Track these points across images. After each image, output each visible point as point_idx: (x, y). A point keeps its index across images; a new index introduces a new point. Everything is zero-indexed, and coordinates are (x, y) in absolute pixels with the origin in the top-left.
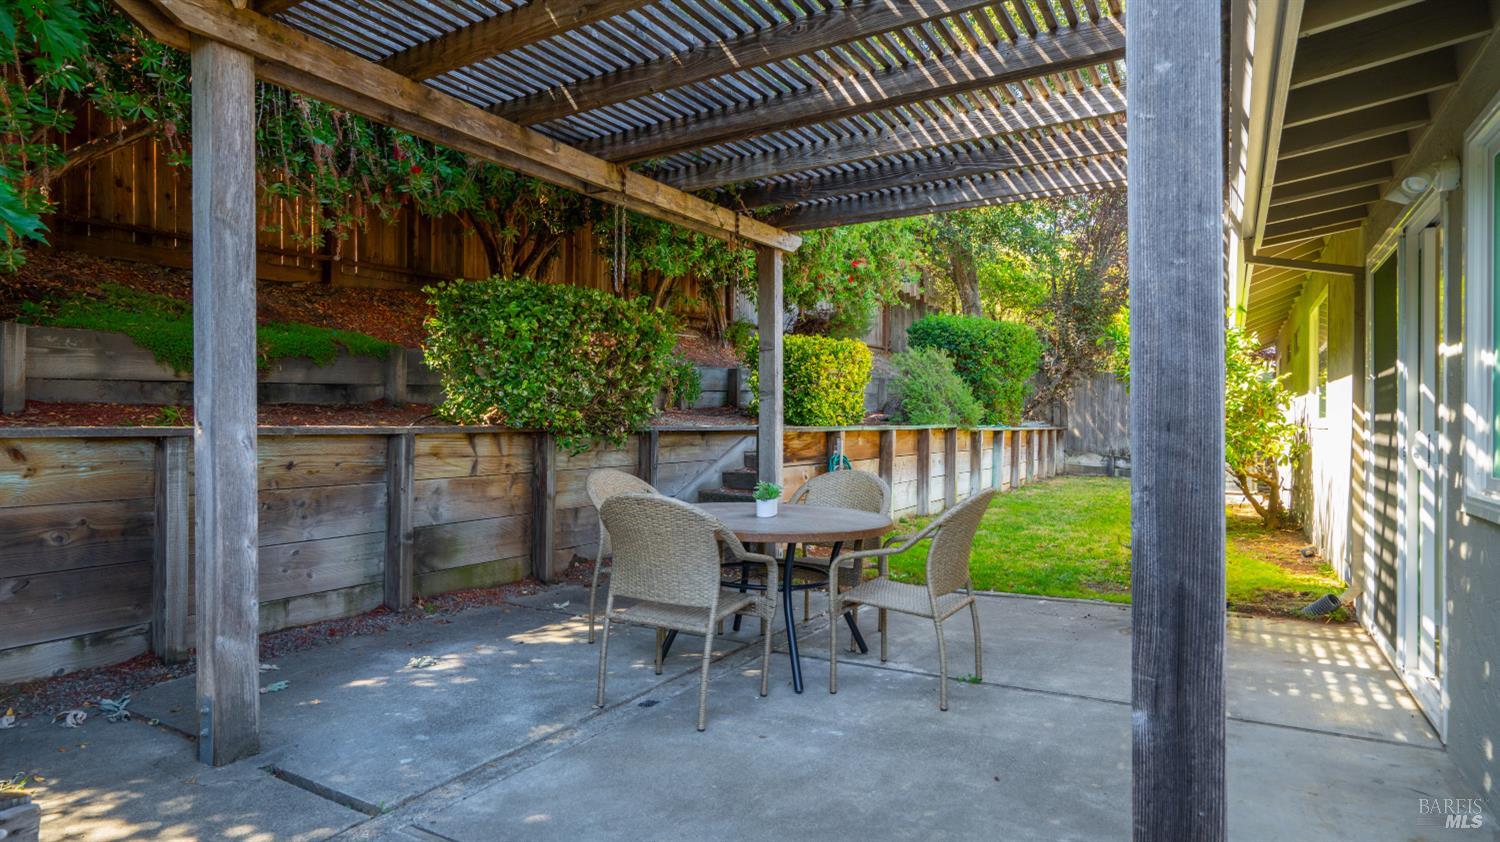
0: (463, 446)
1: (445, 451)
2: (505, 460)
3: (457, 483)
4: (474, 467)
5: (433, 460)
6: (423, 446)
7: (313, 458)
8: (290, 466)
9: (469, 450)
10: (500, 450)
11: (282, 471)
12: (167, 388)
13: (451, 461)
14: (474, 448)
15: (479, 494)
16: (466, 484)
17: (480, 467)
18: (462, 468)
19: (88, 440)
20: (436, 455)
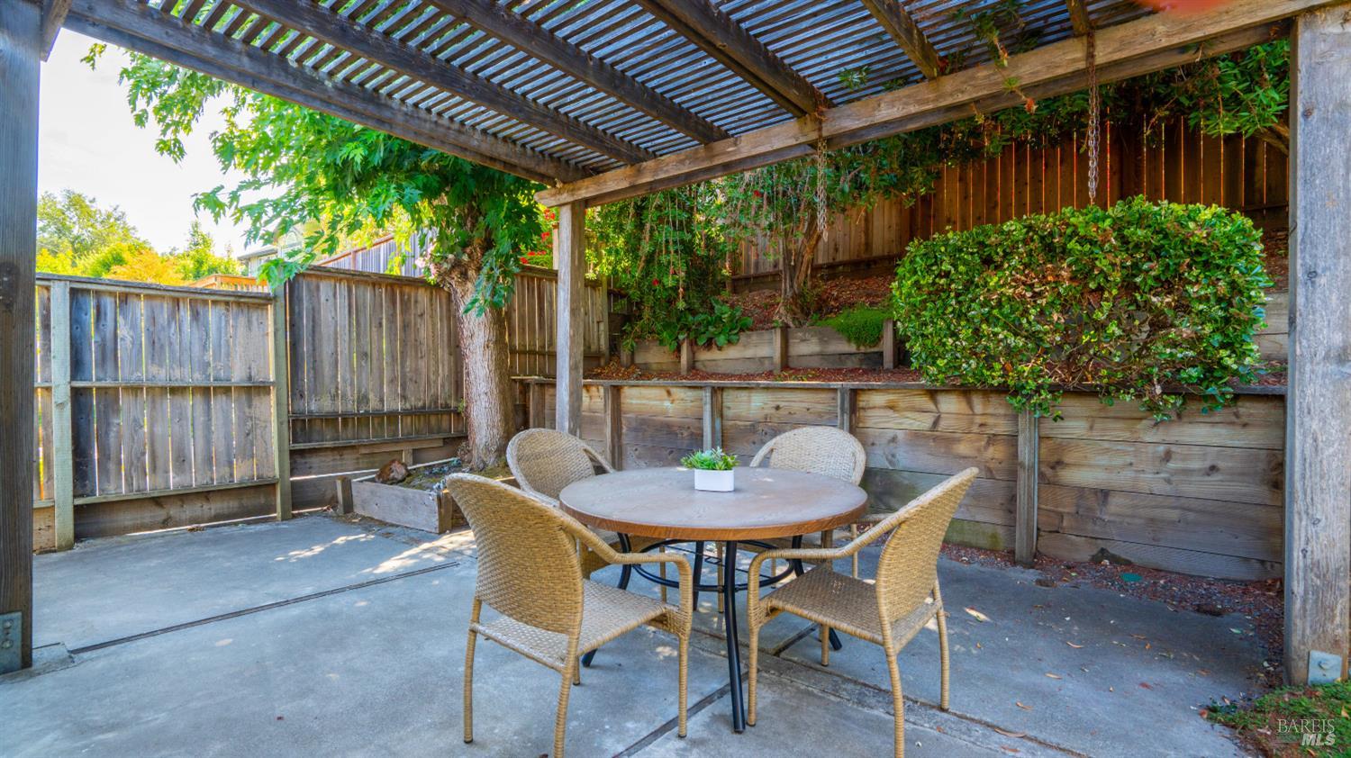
0: (924, 401)
1: (902, 405)
2: (978, 420)
3: (916, 436)
4: (936, 423)
5: (890, 413)
6: (878, 399)
7: (793, 404)
8: (778, 408)
9: (931, 406)
10: (971, 408)
11: (773, 411)
12: (853, 358)
13: (908, 414)
14: (936, 403)
15: (943, 450)
16: (927, 437)
17: (943, 424)
18: (923, 422)
19: (690, 387)
20: (892, 407)
